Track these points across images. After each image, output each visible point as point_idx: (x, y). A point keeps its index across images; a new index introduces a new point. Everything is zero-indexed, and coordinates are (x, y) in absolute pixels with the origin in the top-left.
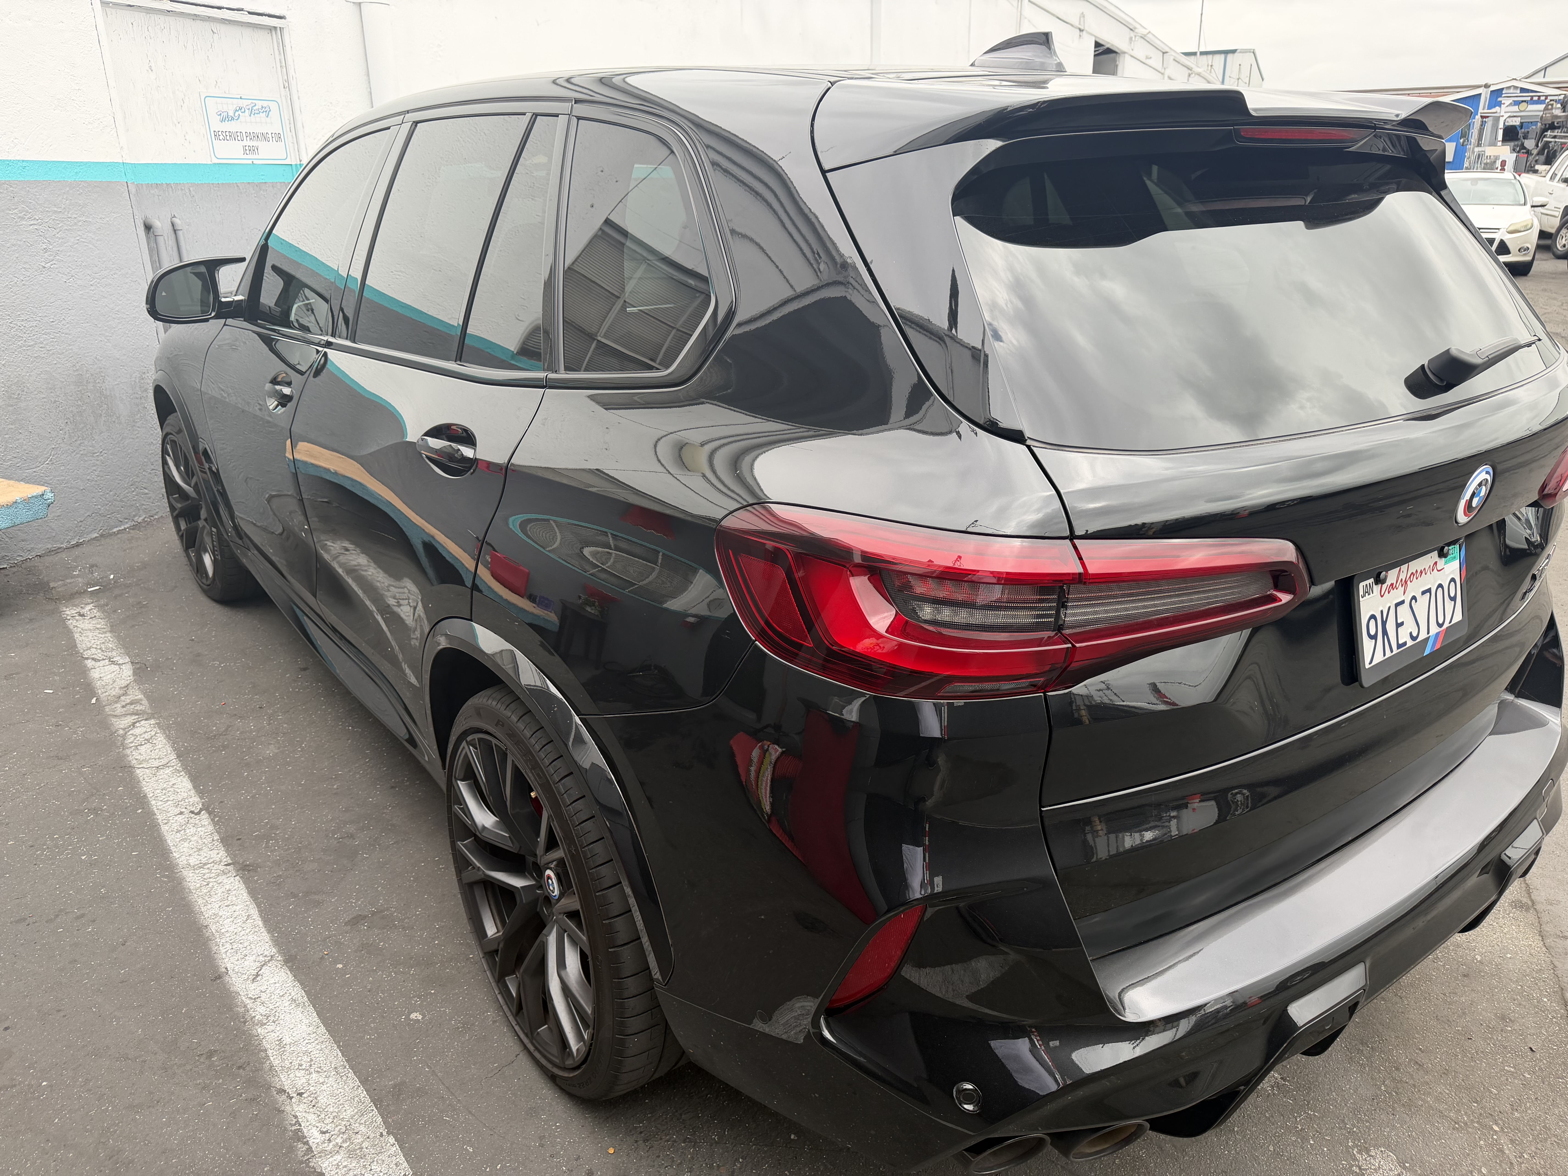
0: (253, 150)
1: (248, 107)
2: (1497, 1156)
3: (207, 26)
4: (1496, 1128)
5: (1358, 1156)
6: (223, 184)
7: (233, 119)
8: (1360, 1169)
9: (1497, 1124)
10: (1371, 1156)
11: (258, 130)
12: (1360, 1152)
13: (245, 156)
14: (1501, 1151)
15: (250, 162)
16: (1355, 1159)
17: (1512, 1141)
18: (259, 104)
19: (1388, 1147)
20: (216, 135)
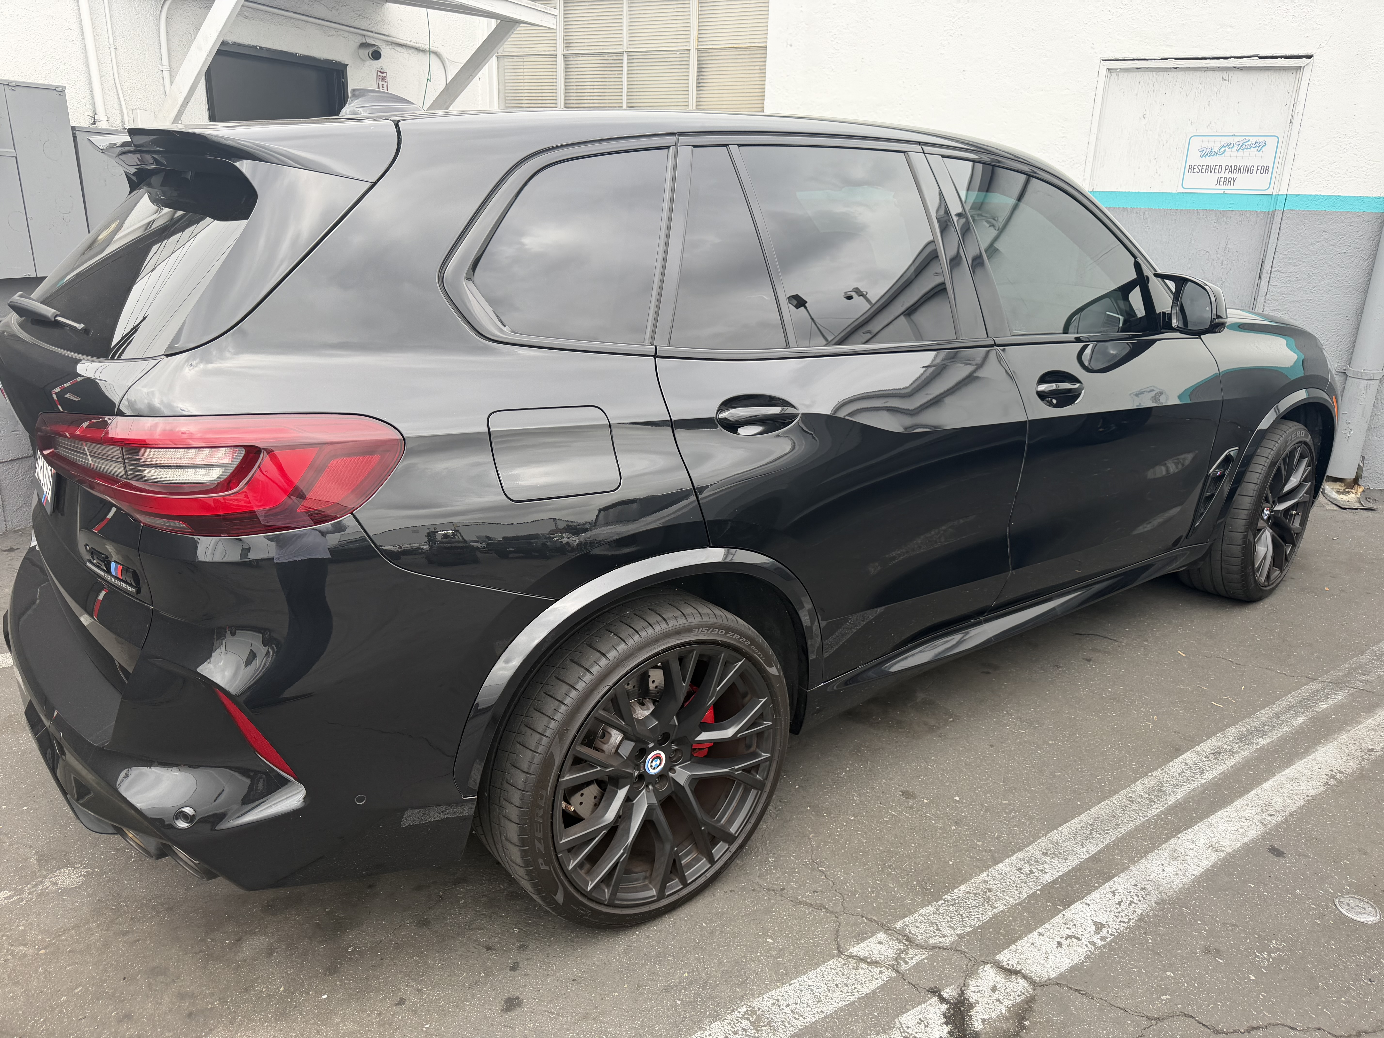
0: (1228, 181)
1: (1238, 143)
2: (24, 940)
3: (1219, 75)
4: (42, 951)
5: (85, 870)
6: (1182, 210)
7: (1216, 154)
8: (77, 868)
9: (44, 954)
10: (81, 876)
11: (1241, 163)
12: (88, 872)
13: (1218, 187)
14: (25, 945)
15: (1221, 192)
16: (84, 868)
17: (25, 955)
18: (1253, 140)
19: (79, 887)
20: (1191, 169)
